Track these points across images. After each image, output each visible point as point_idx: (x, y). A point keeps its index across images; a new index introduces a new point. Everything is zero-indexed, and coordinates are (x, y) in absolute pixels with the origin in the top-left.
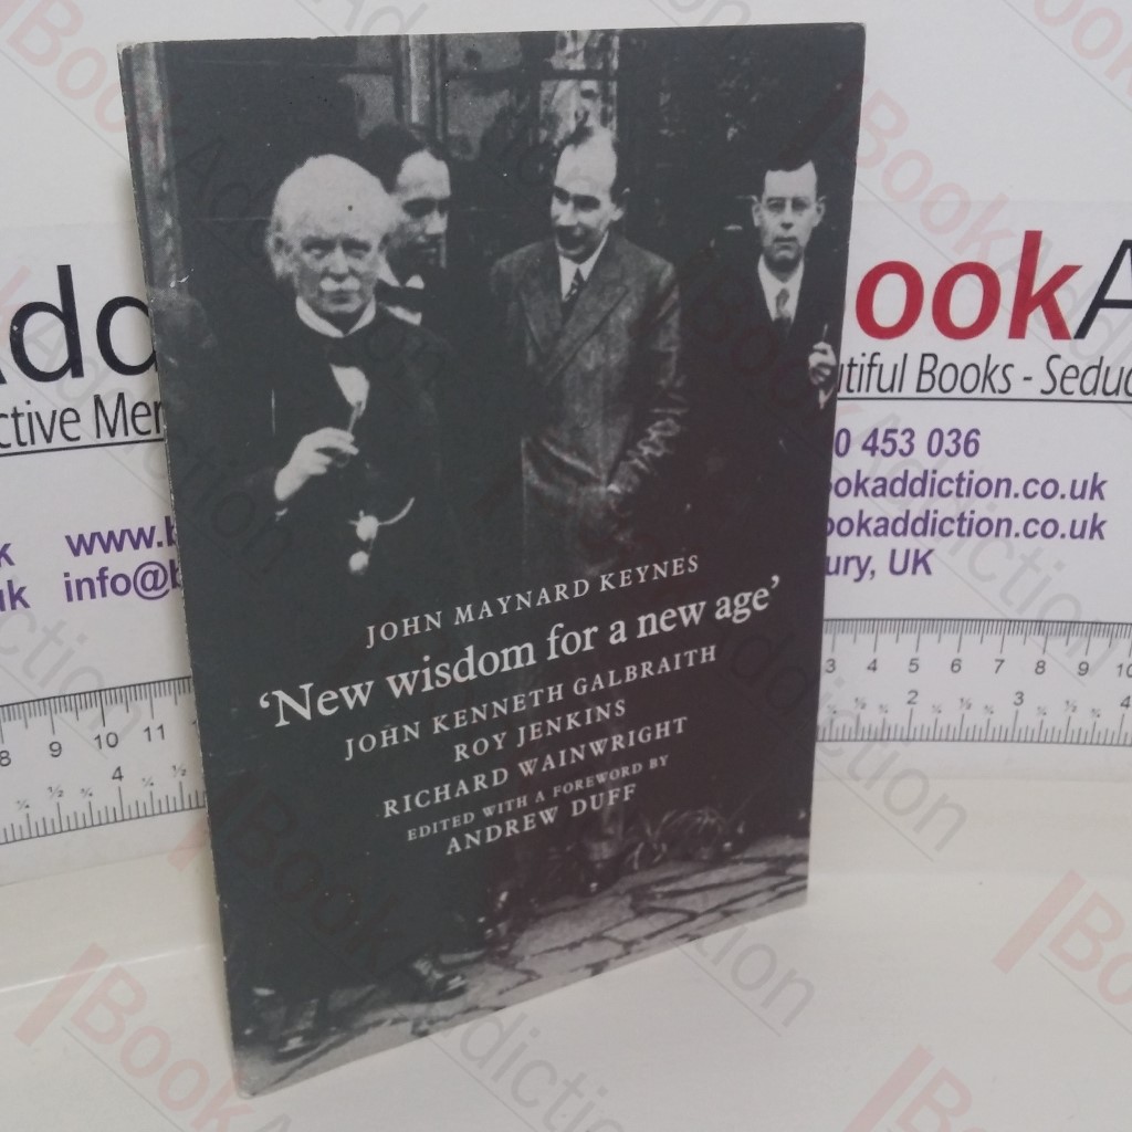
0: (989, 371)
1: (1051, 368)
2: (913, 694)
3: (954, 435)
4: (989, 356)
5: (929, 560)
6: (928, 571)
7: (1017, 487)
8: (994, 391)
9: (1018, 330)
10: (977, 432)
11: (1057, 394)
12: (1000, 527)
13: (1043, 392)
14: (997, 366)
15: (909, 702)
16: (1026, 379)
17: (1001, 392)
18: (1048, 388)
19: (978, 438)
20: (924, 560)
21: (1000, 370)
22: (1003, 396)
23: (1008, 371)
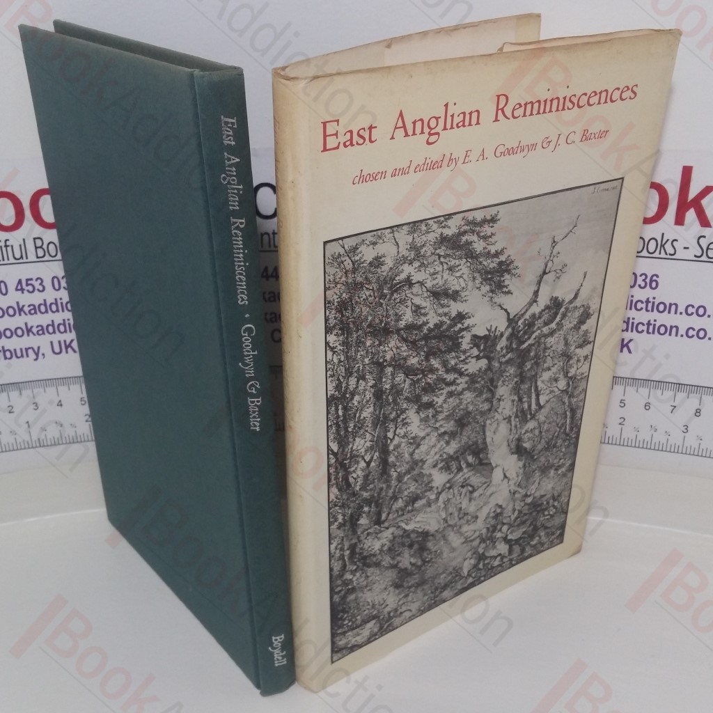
0: (663, 243)
1: (701, 243)
2: (622, 420)
3: (643, 277)
4: (663, 234)
5: (631, 345)
6: (630, 352)
7: (681, 309)
8: (666, 254)
9: (680, 220)
10: (657, 276)
11: (704, 258)
12: (671, 330)
13: (695, 256)
14: (668, 240)
15: (620, 424)
16: (685, 248)
17: (670, 255)
18: (699, 254)
19: (657, 279)
20: (627, 345)
21: (669, 242)
22: (672, 257)
23: (675, 243)
